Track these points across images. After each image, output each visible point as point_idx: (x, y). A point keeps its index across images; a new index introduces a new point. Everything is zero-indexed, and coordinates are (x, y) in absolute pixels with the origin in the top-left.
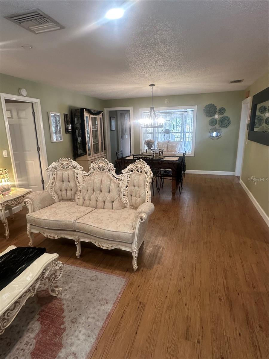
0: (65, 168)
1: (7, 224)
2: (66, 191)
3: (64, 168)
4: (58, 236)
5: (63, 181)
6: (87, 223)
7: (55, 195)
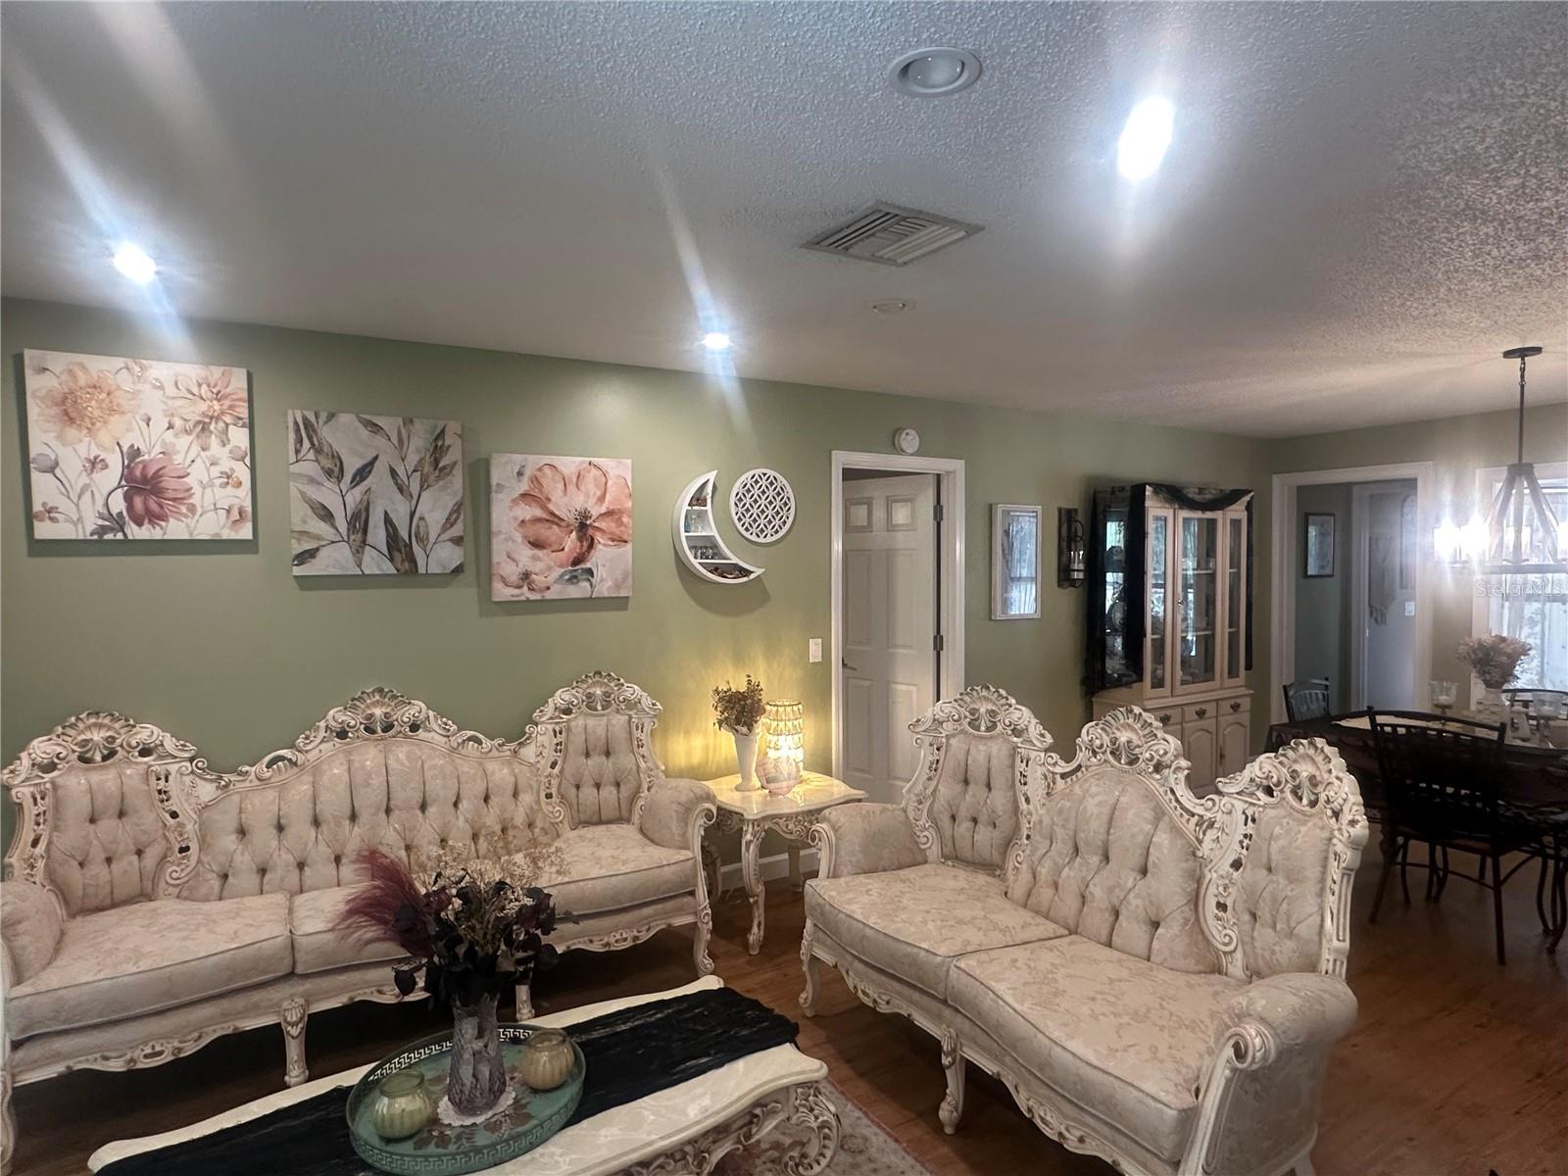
0: (983, 728)
1: (761, 900)
2: (970, 824)
3: (978, 729)
4: (888, 1003)
5: (966, 782)
6: (992, 984)
7: (931, 834)
